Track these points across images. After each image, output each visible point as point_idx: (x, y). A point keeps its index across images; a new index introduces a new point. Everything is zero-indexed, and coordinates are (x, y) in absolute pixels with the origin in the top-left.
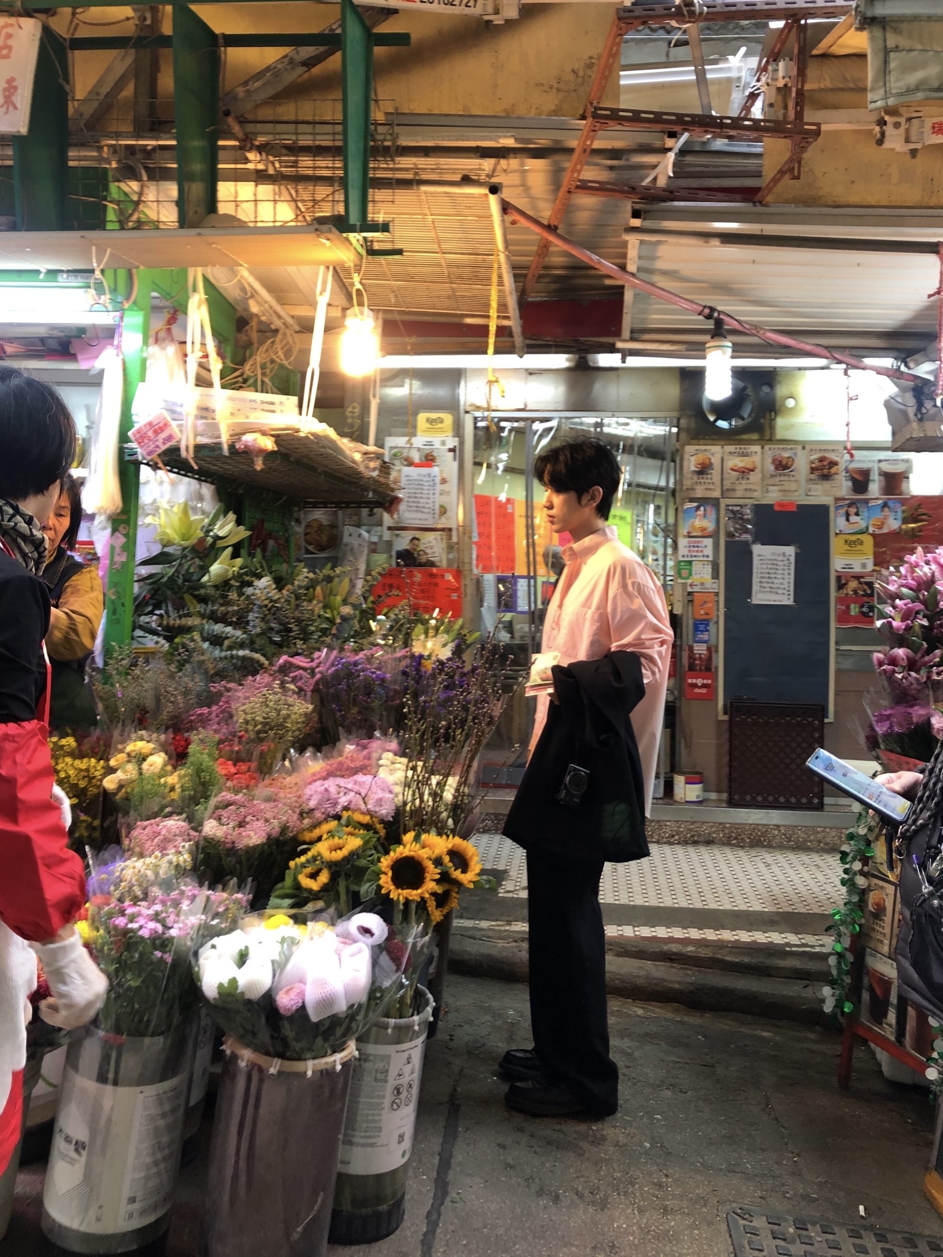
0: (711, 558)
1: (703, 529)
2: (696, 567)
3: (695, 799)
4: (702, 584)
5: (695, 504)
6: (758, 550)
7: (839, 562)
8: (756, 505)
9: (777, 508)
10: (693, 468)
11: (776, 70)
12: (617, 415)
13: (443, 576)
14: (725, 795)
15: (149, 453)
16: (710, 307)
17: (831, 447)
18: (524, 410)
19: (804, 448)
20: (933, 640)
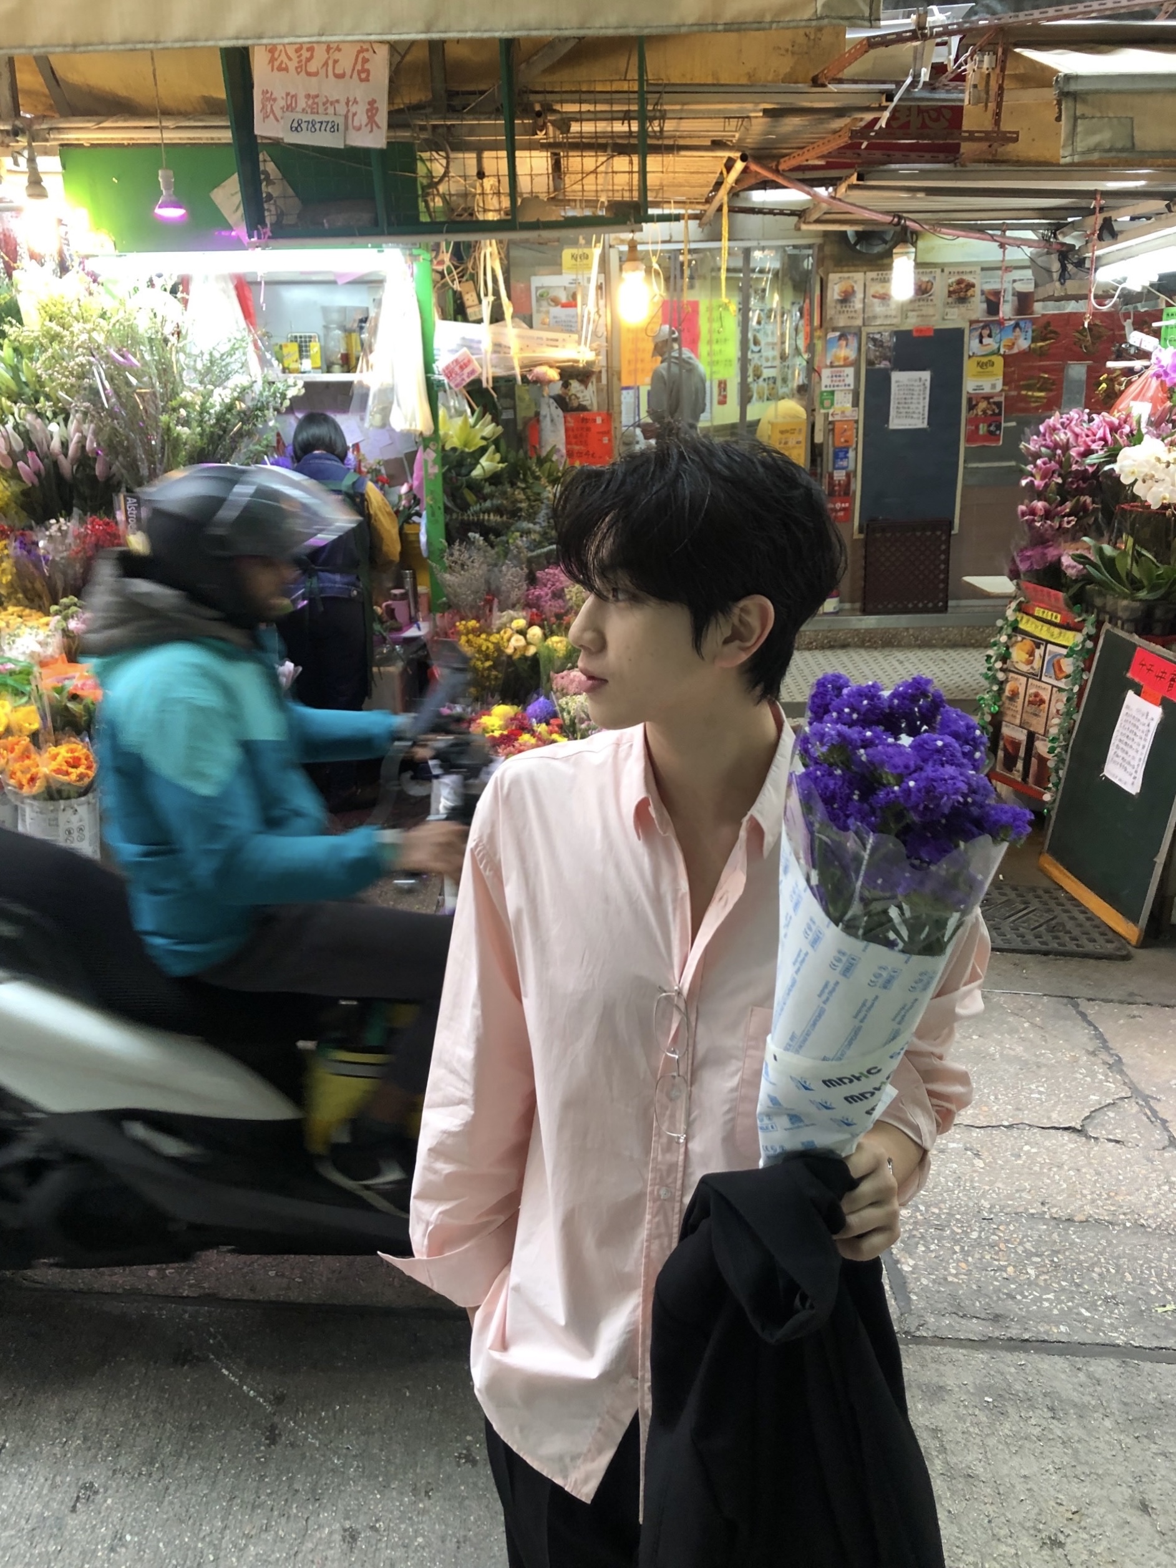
0: (852, 387)
1: (846, 359)
2: (838, 396)
3: (834, 611)
4: (843, 412)
5: (838, 334)
6: (898, 377)
7: (970, 385)
8: (896, 332)
9: (915, 334)
10: (836, 297)
11: (981, 61)
12: (763, 243)
13: (595, 421)
14: (858, 605)
15: (457, 386)
16: (897, 214)
17: (968, 269)
18: (669, 242)
19: (943, 271)
20: (1064, 493)
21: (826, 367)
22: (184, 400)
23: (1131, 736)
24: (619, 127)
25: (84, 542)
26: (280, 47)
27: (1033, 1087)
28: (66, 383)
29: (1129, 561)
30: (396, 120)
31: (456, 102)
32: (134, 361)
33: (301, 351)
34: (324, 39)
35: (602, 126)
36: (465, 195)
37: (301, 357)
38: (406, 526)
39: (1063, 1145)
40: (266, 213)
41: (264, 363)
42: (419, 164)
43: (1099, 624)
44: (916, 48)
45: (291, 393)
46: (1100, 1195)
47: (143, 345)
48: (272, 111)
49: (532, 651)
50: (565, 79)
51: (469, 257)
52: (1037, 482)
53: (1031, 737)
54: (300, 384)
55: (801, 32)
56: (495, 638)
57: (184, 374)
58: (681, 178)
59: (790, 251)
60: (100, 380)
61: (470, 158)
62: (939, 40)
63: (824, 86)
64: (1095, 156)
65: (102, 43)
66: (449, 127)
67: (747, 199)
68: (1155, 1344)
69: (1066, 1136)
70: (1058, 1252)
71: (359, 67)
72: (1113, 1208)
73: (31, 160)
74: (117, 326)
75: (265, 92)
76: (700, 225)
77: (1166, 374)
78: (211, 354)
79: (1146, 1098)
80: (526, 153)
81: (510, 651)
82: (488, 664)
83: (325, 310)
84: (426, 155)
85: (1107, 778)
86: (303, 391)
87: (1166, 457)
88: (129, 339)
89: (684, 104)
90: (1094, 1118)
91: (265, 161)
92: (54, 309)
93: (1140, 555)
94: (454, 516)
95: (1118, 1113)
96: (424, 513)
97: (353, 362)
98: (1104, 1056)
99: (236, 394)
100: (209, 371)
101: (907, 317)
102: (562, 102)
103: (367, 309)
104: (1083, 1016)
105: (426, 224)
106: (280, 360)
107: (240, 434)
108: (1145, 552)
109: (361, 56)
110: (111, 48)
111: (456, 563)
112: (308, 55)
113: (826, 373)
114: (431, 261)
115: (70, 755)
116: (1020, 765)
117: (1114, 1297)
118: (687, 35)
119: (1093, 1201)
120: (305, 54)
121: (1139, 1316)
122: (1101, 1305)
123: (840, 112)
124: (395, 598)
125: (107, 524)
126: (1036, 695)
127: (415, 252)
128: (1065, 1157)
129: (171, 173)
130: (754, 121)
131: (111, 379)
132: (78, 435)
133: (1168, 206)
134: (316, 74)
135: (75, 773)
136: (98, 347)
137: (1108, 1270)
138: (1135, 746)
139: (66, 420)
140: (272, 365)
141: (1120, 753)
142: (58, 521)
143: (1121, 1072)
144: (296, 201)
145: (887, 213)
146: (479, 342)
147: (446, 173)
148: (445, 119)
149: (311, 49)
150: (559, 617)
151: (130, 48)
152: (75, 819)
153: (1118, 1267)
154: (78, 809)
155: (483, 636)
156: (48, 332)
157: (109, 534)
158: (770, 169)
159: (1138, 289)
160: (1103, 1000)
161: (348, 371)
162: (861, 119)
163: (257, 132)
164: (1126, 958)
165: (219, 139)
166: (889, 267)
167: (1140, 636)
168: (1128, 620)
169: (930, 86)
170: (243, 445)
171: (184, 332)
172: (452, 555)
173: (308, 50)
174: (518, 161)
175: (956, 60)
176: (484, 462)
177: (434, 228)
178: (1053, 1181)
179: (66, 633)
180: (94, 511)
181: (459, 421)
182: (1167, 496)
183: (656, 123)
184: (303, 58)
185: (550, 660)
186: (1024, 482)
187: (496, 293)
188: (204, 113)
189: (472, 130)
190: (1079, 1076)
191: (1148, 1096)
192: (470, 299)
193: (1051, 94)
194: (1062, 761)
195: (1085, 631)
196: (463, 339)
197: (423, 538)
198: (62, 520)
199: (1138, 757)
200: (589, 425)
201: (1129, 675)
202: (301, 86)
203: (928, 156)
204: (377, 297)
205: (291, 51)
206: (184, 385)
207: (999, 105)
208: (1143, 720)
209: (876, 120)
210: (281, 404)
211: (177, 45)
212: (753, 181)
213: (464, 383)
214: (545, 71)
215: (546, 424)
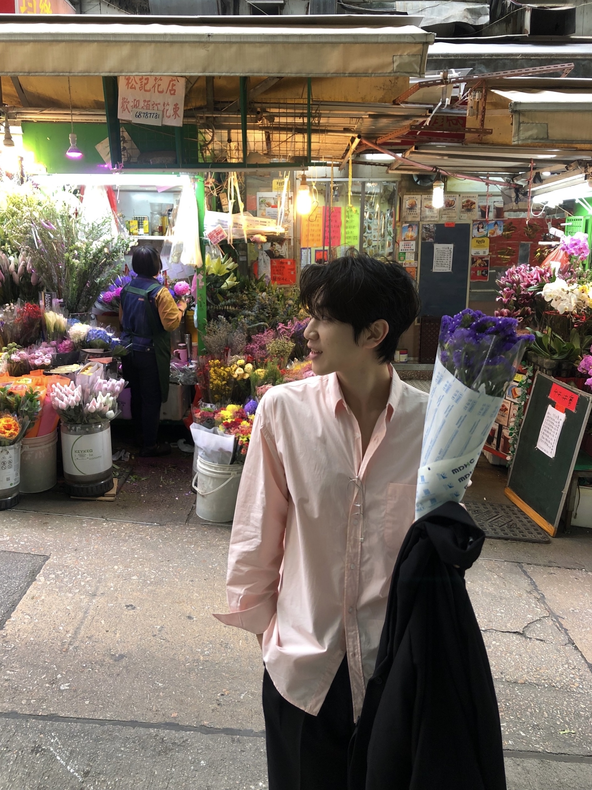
0: (414, 251)
1: (412, 237)
2: (407, 255)
3: (404, 361)
4: (410, 263)
5: (408, 225)
6: (436, 246)
7: (473, 251)
8: (436, 225)
9: (446, 226)
10: (407, 207)
11: (475, 96)
12: (371, 180)
13: (287, 263)
14: (417, 358)
15: (215, 243)
16: (435, 167)
17: (472, 195)
18: (325, 177)
19: (460, 196)
20: (517, 305)
21: (402, 241)
22: (77, 246)
23: (550, 428)
24: (299, 120)
25: (22, 316)
26: (132, 77)
27: (498, 610)
28: (18, 236)
29: (549, 339)
30: (187, 114)
31: (218, 106)
32: (53, 226)
33: (139, 224)
34: (152, 74)
35: (290, 120)
36: (222, 150)
37: (139, 228)
38: (188, 311)
39: (512, 642)
40: (122, 156)
41: (120, 229)
42: (199, 135)
43: (534, 371)
44: (443, 87)
45: (131, 245)
46: (532, 669)
47: (58, 218)
48: (127, 107)
49: (247, 376)
50: (273, 97)
51: (224, 181)
52: (504, 300)
53: (501, 427)
54: (136, 240)
55: (388, 79)
56: (227, 369)
57: (79, 234)
58: (329, 146)
59: (385, 183)
60: (35, 235)
61: (225, 133)
62: (455, 85)
63: (398, 104)
64: (529, 141)
65: (43, 72)
66: (215, 118)
67: (364, 158)
68: (559, 751)
69: (515, 637)
70: (509, 700)
71: (170, 88)
72: (538, 677)
73: (7, 128)
74: (45, 209)
75: (124, 99)
76: (339, 169)
77: (568, 249)
78: (93, 224)
79: (557, 617)
80: (252, 131)
81: (235, 376)
82: (224, 382)
83: (152, 205)
84: (203, 131)
85: (538, 449)
86: (137, 244)
87: (567, 288)
88: (51, 216)
89: (330, 111)
90: (530, 627)
91: (123, 131)
92: (14, 200)
93: (554, 336)
94: (212, 307)
95: (542, 625)
96: (196, 305)
97: (165, 231)
98: (535, 594)
99: (104, 244)
100: (91, 232)
101: (442, 217)
102: (270, 108)
103: (173, 205)
104: (525, 573)
105: (202, 163)
106: (128, 229)
107: (105, 264)
108: (557, 336)
109: (172, 83)
110: (47, 74)
111: (211, 330)
112: (146, 82)
113: (402, 243)
114: (204, 182)
115: (6, 423)
116: (495, 442)
117: (537, 725)
118: (331, 78)
119: (528, 672)
120: (144, 81)
121: (551, 736)
122: (531, 730)
123: (406, 117)
124: (180, 348)
125: (35, 307)
126: (503, 406)
127: (196, 177)
128: (514, 648)
129: (75, 136)
130: (365, 120)
131: (41, 235)
132: (23, 262)
133: (566, 167)
134: (149, 91)
135: (8, 433)
136: (35, 219)
137: (535, 711)
138: (552, 433)
139: (18, 255)
140: (124, 231)
141: (545, 436)
142: (10, 305)
143: (544, 603)
144: (138, 151)
145: (431, 166)
146: (227, 222)
147: (212, 139)
148: (213, 114)
149: (147, 79)
150: (262, 359)
151: (57, 75)
152: (7, 456)
153: (540, 709)
154: (9, 451)
155: (222, 368)
156: (11, 211)
157: (35, 311)
158: (372, 143)
159: (554, 207)
160: (535, 564)
161: (162, 235)
162: (417, 121)
163: (119, 117)
164: (548, 542)
165: (101, 120)
166: (431, 193)
167: (555, 377)
168: (549, 369)
169: (450, 107)
170: (107, 269)
171: (80, 213)
172: (209, 327)
173: (146, 79)
174: (248, 135)
175: (463, 95)
176: (228, 281)
177: (205, 165)
178: (507, 661)
179: (9, 361)
180: (29, 300)
181: (216, 260)
182: (567, 308)
183: (317, 119)
184: (143, 83)
185: (256, 380)
186: (497, 299)
187: (236, 198)
188: (94, 108)
189: (226, 119)
190: (522, 604)
191: (558, 616)
192: (223, 201)
193: (508, 112)
194: (516, 440)
195: (527, 374)
196: (219, 220)
197: (195, 318)
198: (12, 304)
199: (554, 438)
200: (284, 265)
201: (549, 397)
202: (141, 96)
203: (449, 139)
204: (178, 199)
205: (137, 79)
206: (78, 239)
207: (483, 116)
208: (556, 420)
209: (424, 122)
210: (126, 250)
211: (80, 74)
212: (364, 149)
213: (218, 242)
214: (262, 93)
215: (261, 264)
